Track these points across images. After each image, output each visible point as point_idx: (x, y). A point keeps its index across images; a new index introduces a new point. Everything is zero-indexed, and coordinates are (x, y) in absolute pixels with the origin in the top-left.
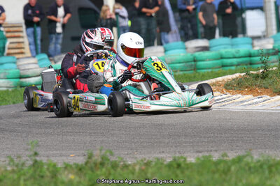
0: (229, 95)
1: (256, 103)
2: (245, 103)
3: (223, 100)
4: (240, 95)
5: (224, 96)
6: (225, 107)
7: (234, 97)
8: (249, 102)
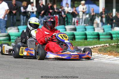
0: (102, 55)
1: (116, 60)
2: (111, 60)
3: (100, 57)
4: (107, 55)
5: (100, 55)
6: (101, 61)
7: (105, 56)
8: (112, 59)
